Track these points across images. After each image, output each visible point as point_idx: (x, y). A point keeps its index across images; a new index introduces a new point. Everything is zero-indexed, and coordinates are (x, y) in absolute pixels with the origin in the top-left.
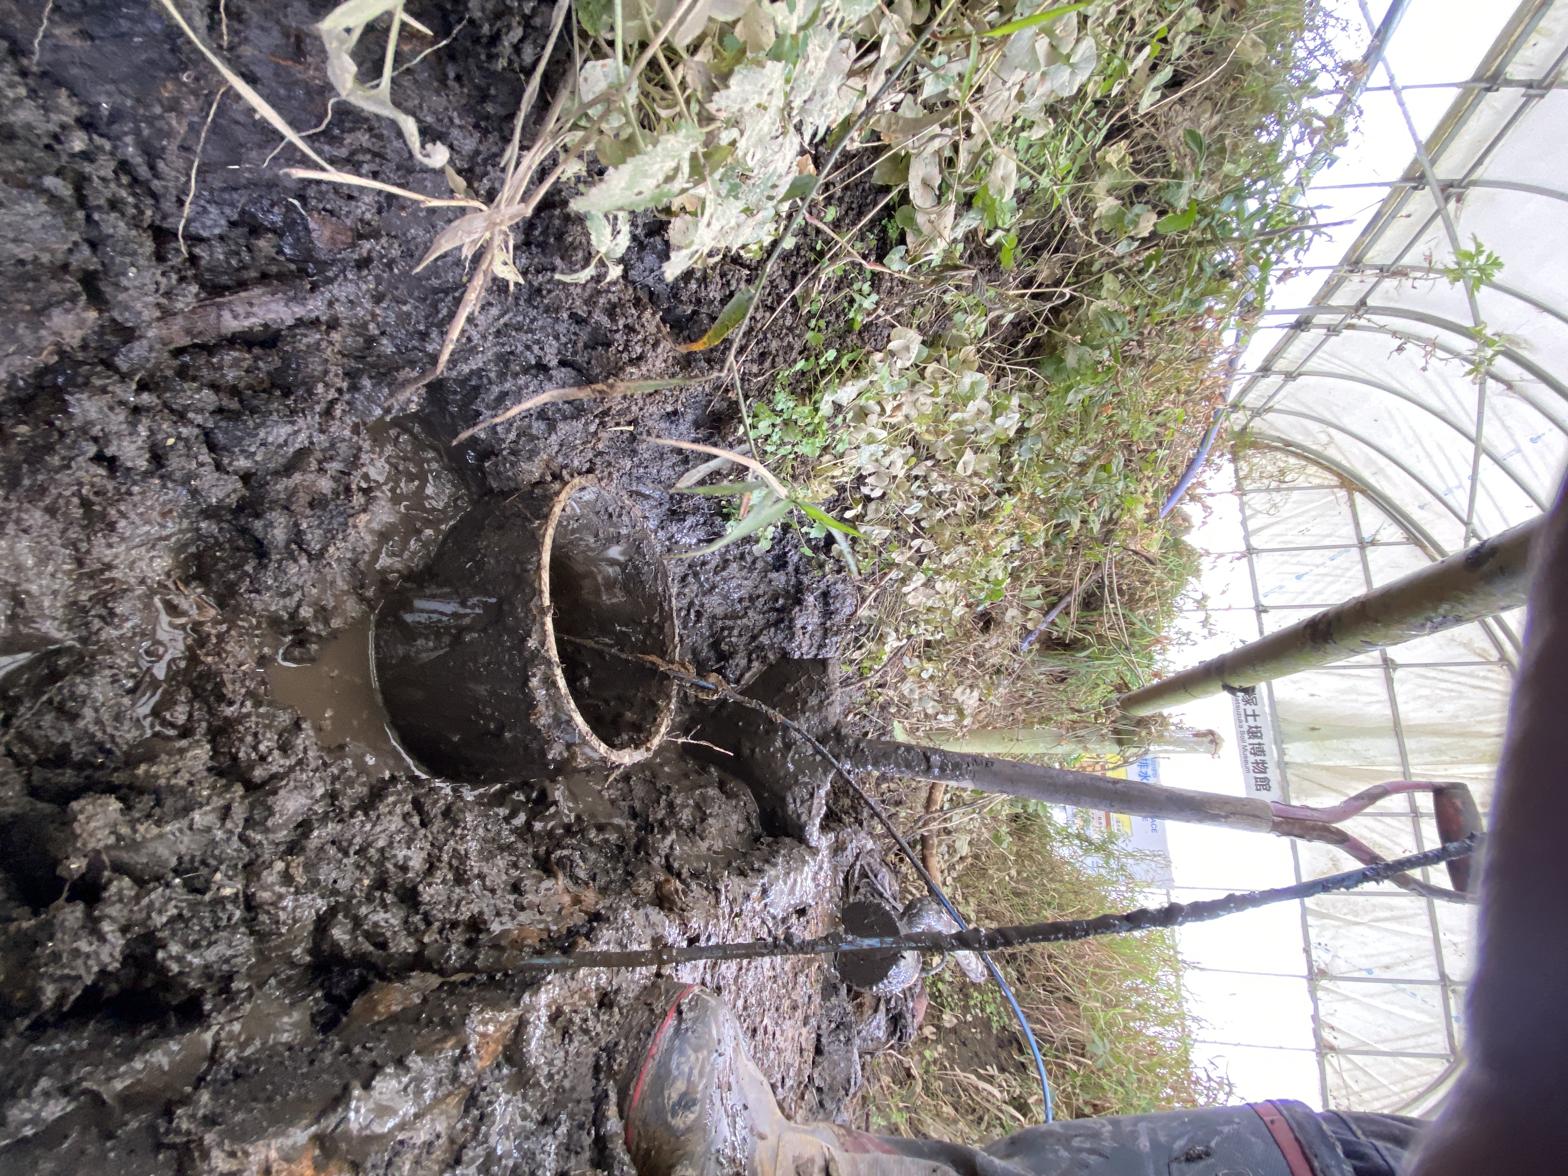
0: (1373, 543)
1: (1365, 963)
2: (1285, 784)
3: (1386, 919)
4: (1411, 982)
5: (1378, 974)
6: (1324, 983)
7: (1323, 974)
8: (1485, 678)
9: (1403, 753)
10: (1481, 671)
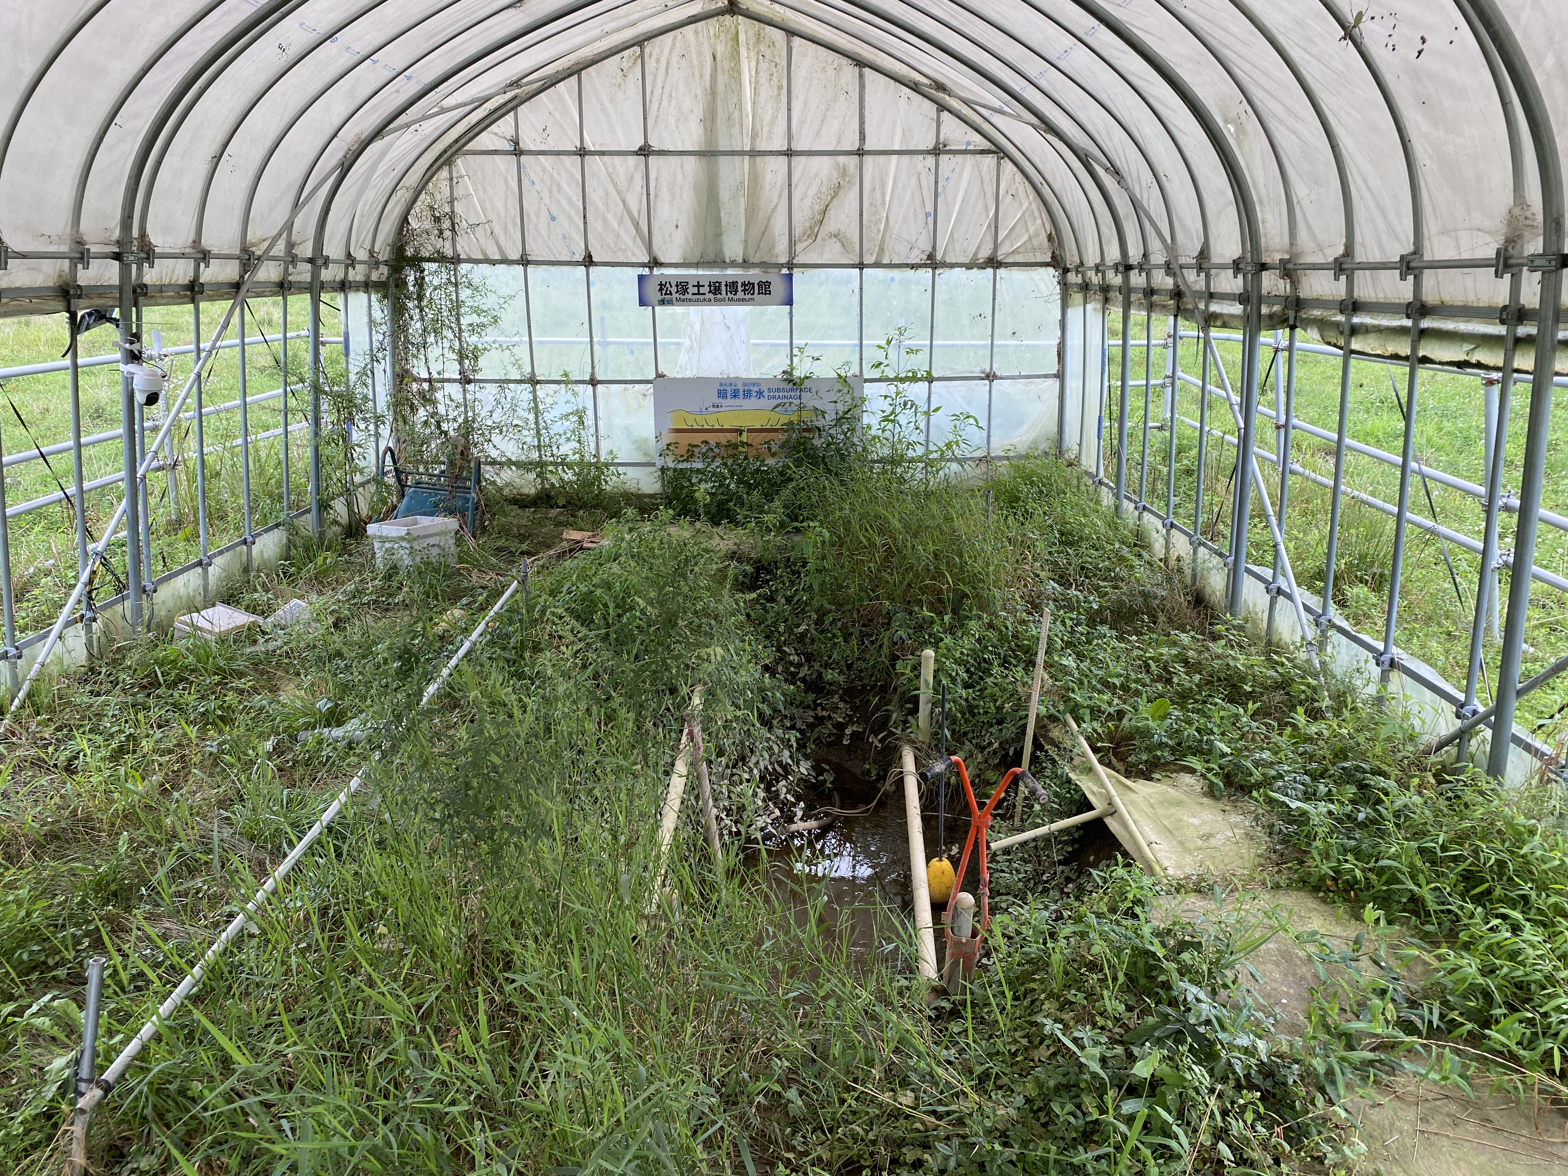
0: (517, 143)
1: (921, 218)
2: (764, 265)
3: (883, 195)
4: (936, 183)
5: (930, 208)
6: (939, 257)
7: (931, 257)
8: (658, 61)
9: (733, 153)
10: (650, 64)
